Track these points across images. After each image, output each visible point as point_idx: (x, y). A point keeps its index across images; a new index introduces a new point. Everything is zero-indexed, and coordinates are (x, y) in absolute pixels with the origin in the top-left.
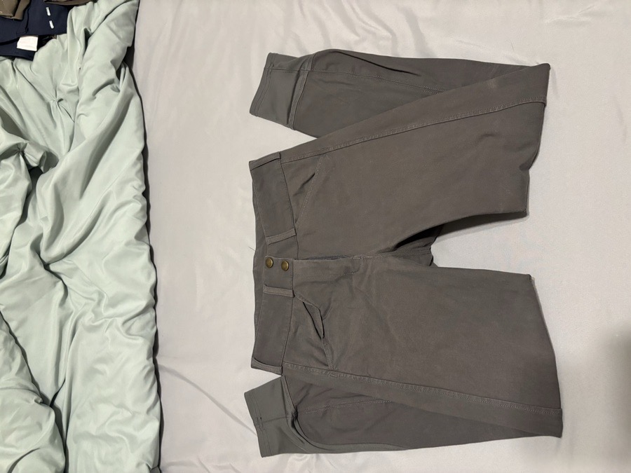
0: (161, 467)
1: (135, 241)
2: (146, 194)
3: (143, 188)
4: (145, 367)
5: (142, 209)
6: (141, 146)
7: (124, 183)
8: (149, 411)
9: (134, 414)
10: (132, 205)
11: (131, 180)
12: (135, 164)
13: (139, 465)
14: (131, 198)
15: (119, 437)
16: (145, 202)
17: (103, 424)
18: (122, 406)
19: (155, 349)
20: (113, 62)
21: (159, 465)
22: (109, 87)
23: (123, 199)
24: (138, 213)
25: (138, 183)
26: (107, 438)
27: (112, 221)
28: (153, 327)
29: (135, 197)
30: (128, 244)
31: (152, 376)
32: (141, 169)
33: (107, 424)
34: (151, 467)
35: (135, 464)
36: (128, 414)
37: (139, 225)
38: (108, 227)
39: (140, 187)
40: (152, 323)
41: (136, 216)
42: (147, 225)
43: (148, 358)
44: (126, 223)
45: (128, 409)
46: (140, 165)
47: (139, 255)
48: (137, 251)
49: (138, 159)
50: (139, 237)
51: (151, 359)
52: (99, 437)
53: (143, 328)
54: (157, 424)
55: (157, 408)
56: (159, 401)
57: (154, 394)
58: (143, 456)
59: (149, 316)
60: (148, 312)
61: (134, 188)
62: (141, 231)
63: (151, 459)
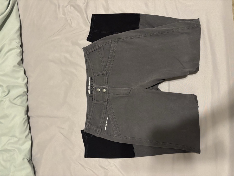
1: (17, 65)
2: (21, 46)
3: (21, 43)
4: (24, 119)
5: (20, 52)
6: (19, 25)
7: (12, 40)
8: (26, 137)
9: (19, 140)
10: (15, 50)
11: (15, 39)
12: (16, 32)
13: (23, 159)
14: (15, 47)
15: (13, 149)
16: (21, 50)
17: (5, 145)
18: (14, 136)
19: (27, 111)
21: (31, 159)
23: (11, 47)
24: (18, 53)
25: (18, 40)
26: (6, 151)
27: (6, 57)
28: (26, 102)
29: (17, 46)
30: (14, 66)
31: (27, 123)
32: (19, 35)
33: (6, 144)
34: (29, 160)
35: (22, 159)
36: (16, 139)
37: (19, 59)
38: (4, 60)
39: (19, 42)
40: (26, 100)
41: (17, 55)
42: (22, 60)
43: (25, 115)
44: (14, 58)
45: (16, 137)
46: (19, 33)
47: (19, 71)
49: (18, 30)
50: (19, 64)
51: (26, 115)
52: (3, 150)
53: (22, 102)
54: (30, 142)
55: (30, 136)
56: (30, 133)
57: (28, 130)
58: (25, 155)
59: (25, 98)
60: (24, 96)
61: (16, 43)
62: (20, 62)
63: (29, 156)
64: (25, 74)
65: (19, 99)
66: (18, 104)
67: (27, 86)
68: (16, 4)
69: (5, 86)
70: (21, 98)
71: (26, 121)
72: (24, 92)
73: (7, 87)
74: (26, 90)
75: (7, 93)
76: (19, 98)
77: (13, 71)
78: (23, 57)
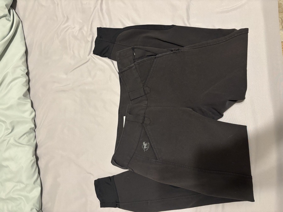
0: (43, 209)
1: (23, 97)
2: (28, 74)
3: (27, 71)
4: (32, 161)
5: (26, 81)
6: (24, 49)
7: (16, 68)
8: (35, 182)
9: (27, 186)
10: (20, 79)
11: (20, 66)
12: (21, 58)
13: (32, 209)
14: (20, 75)
15: (19, 198)
16: (28, 78)
18: (20, 182)
20: (6, 6)
21: (41, 209)
22: (4, 18)
23: (15, 76)
24: (24, 83)
25: (24, 68)
26: (12, 199)
27: (10, 87)
28: (34, 140)
29: (22, 75)
30: (19, 99)
31: (35, 165)
32: (25, 61)
33: (12, 191)
34: (38, 210)
35: (30, 209)
36: (22, 186)
37: (25, 89)
38: (7, 91)
39: (25, 70)
40: (33, 138)
41: (23, 85)
42: (29, 90)
43: (33, 156)
44: (19, 88)
45: (23, 183)
46: (24, 59)
47: (25, 104)
48: (24, 102)
49: (23, 55)
50: (25, 95)
51: (35, 156)
52: (8, 199)
53: (29, 141)
54: (40, 188)
55: (39, 181)
56: (39, 177)
57: (37, 174)
58: (34, 205)
59: (32, 135)
60: (31, 133)
61: (21, 70)
62: (26, 92)
63: (38, 206)
64: (32, 106)
65: (25, 137)
66: (25, 144)
67: (35, 121)
68: (21, 25)
69: (8, 122)
70: (27, 136)
71: (34, 163)
72: (31, 129)
73: (11, 123)
74: (33, 126)
75: (10, 131)
76: (25, 135)
77: (19, 104)
78: (30, 86)
